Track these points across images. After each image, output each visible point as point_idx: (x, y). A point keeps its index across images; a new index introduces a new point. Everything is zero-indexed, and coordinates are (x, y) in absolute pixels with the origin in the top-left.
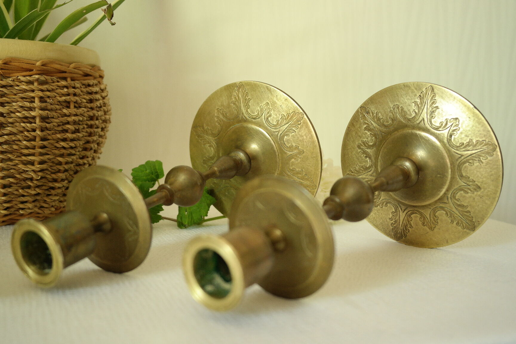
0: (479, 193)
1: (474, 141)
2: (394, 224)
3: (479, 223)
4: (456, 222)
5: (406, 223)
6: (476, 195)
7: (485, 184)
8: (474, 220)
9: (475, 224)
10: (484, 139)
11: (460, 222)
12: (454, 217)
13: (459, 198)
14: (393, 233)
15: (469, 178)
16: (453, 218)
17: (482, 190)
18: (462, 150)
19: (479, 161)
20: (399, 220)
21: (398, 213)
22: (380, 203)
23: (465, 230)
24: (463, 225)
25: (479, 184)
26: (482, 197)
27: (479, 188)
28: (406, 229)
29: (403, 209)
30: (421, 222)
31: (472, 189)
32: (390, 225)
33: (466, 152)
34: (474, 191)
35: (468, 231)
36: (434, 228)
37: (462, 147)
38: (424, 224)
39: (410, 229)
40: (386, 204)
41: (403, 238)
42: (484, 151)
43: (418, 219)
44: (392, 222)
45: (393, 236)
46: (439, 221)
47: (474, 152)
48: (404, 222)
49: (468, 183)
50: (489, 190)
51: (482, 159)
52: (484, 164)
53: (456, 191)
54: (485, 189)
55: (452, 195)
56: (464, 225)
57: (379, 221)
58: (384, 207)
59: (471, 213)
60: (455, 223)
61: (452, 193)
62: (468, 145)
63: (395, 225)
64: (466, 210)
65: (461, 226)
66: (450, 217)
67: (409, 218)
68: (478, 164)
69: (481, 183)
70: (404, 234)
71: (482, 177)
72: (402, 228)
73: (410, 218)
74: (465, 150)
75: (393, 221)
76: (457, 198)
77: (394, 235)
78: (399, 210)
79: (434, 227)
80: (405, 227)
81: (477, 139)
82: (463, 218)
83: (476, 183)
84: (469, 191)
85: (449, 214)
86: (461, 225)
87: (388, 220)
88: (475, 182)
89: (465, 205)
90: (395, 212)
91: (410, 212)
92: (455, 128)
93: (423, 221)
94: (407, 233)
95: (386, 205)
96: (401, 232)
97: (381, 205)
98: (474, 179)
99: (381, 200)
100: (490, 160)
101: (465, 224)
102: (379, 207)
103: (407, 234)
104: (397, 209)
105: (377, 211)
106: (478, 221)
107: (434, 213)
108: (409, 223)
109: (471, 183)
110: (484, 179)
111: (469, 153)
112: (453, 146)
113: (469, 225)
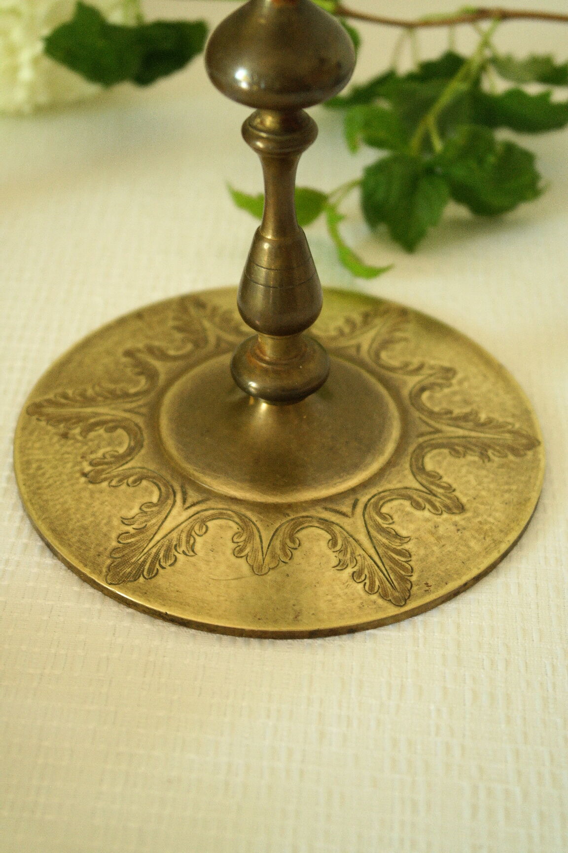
0: (457, 518)
1: (483, 416)
2: (133, 536)
3: (427, 588)
4: (355, 569)
5: (179, 540)
6: (446, 520)
7: (482, 503)
8: (414, 579)
9: (415, 588)
10: (509, 420)
11: (366, 572)
12: (353, 553)
13: (391, 514)
14: (109, 562)
15: (441, 478)
16: (349, 556)
17: (469, 514)
18: (444, 421)
19: (482, 454)
20: (156, 527)
21: (168, 508)
22: (118, 475)
23: (374, 597)
24: (372, 583)
25: (464, 500)
26: (464, 529)
27: (462, 508)
28: (166, 557)
29: (190, 501)
30: (234, 545)
31: (438, 504)
32: (114, 535)
33: (452, 429)
34: (443, 509)
35: (380, 601)
36: (270, 569)
37: (445, 417)
38: (241, 551)
39: (181, 557)
40: (140, 479)
41: (141, 579)
42: (502, 441)
43: (230, 534)
44: (130, 529)
45: (104, 570)
46: (296, 553)
47: (473, 434)
48: (174, 535)
49: (433, 487)
50: (491, 520)
51: (493, 454)
52: (495, 465)
53: (389, 495)
54: (477, 514)
55: (372, 500)
56: (377, 583)
57: (78, 521)
58: (124, 487)
59: (414, 558)
60: (350, 570)
61: (375, 495)
62: (465, 418)
63: (133, 540)
64: (399, 548)
65: (365, 583)
66: (340, 551)
67: (197, 528)
68: (476, 459)
69: (472, 499)
70: (150, 570)
71: (480, 487)
72: (154, 550)
73: (201, 528)
74: (451, 424)
75: (134, 526)
76: (384, 510)
77: (109, 568)
78: (175, 501)
79: (272, 565)
80: (168, 550)
81: (492, 415)
82: (380, 564)
83: (457, 493)
84: (428, 506)
85: (340, 542)
86: (367, 581)
87: (116, 522)
88: (454, 490)
89: (404, 533)
90: (155, 505)
91: (211, 512)
92: (440, 381)
93: (241, 544)
94: (163, 568)
95: (135, 482)
96: (145, 561)
97: (117, 479)
98: (454, 486)
99: (126, 469)
100: (511, 462)
101: (381, 582)
102: (105, 484)
103: (161, 571)
104: (167, 498)
105: (92, 493)
106: (427, 584)
107: (293, 529)
108: (188, 542)
109: (441, 491)
110: (484, 493)
111: (461, 432)
112: (421, 408)
113: (394, 587)
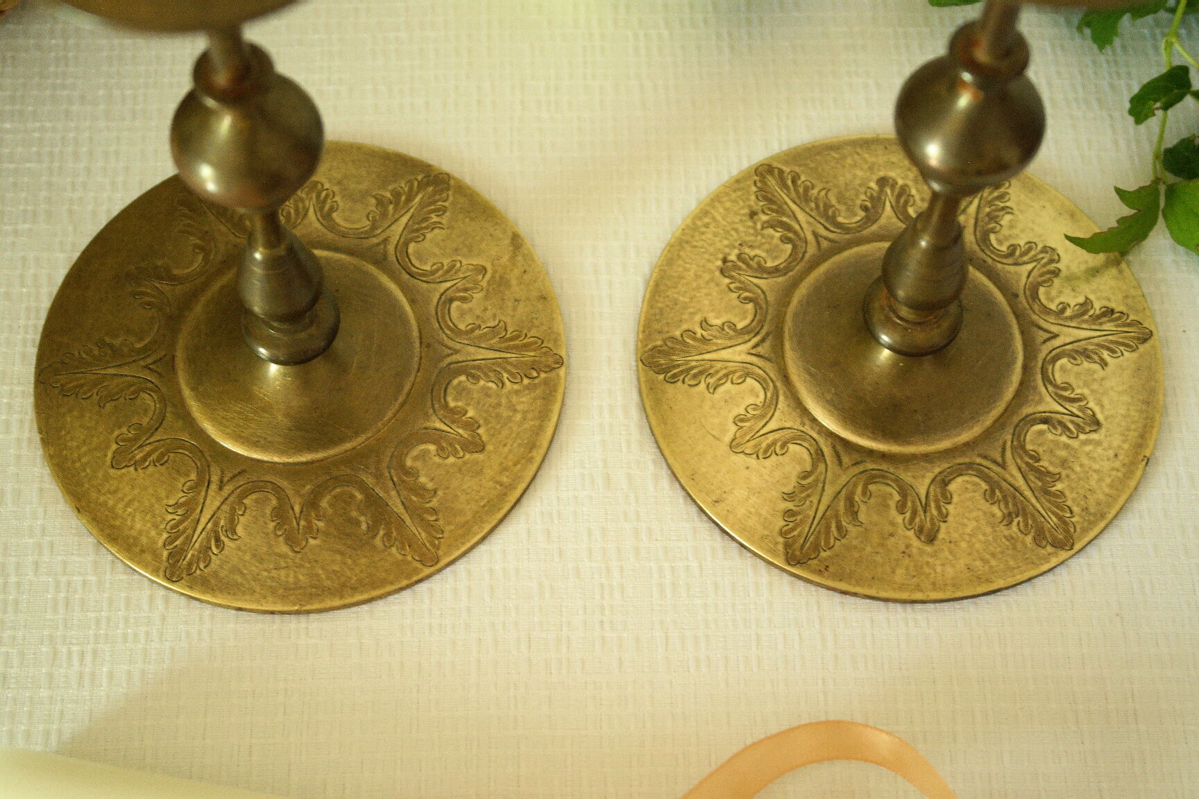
0: (915, 543)
1: (1059, 486)
2: (695, 339)
3: (823, 570)
4: (794, 508)
5: (717, 372)
6: (906, 537)
7: (951, 552)
8: (823, 554)
9: (815, 562)
10: (1075, 509)
11: (799, 518)
12: (809, 496)
13: (873, 495)
14: (659, 343)
15: (949, 503)
16: (803, 495)
17: (928, 549)
18: (1019, 461)
19: (1010, 514)
20: (715, 348)
21: (740, 341)
22: (743, 283)
23: (781, 540)
24: (793, 530)
25: (941, 535)
26: (909, 556)
27: (931, 539)
28: (695, 376)
29: (760, 350)
30: (743, 412)
31: (917, 520)
32: (685, 327)
33: (1019, 476)
34: (916, 528)
35: (781, 547)
36: (743, 452)
37: (1027, 459)
38: (742, 421)
39: (703, 386)
40: (750, 300)
41: (661, 377)
42: (1042, 519)
43: (751, 400)
44: (699, 332)
45: (650, 346)
46: (774, 457)
47: (1028, 493)
48: (719, 365)
49: (933, 505)
50: (939, 569)
51: (1018, 524)
52: (1006, 533)
53: (892, 480)
54: (934, 555)
55: (874, 472)
56: (795, 533)
57: (678, 293)
58: (735, 295)
59: (844, 541)
60: (790, 505)
61: (882, 470)
62: (1042, 474)
63: (691, 342)
64: (844, 523)
65: (788, 525)
66: (803, 486)
67: (737, 375)
68: (999, 514)
69: (948, 540)
70: (674, 376)
71: (967, 538)
72: (694, 364)
73: (740, 377)
74: (1023, 470)
75: (704, 333)
76: (872, 487)
77: (655, 347)
78: (750, 340)
79: (747, 451)
80: (701, 373)
81: (1067, 493)
82: (816, 522)
83: (943, 526)
84: (908, 515)
85: (809, 480)
86: (791, 525)
87: (698, 318)
88: (945, 522)
89: (862, 517)
90: (735, 330)
91: (761, 372)
92: (1071, 426)
93: (749, 416)
94: (683, 382)
95: (746, 298)
96: (679, 366)
97: (737, 285)
98: (950, 519)
99: (752, 282)
100: (1024, 543)
101: (799, 535)
102: (727, 281)
103: (680, 383)
104: (748, 333)
105: (712, 280)
106: (827, 567)
107: (794, 439)
108: (720, 379)
109: (935, 512)
110: (964, 545)
111: (1020, 483)
112: (1018, 436)
113: (803, 546)
